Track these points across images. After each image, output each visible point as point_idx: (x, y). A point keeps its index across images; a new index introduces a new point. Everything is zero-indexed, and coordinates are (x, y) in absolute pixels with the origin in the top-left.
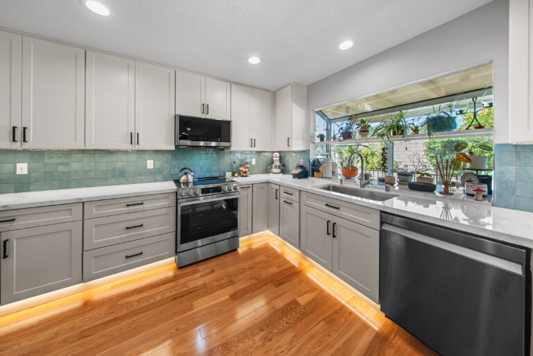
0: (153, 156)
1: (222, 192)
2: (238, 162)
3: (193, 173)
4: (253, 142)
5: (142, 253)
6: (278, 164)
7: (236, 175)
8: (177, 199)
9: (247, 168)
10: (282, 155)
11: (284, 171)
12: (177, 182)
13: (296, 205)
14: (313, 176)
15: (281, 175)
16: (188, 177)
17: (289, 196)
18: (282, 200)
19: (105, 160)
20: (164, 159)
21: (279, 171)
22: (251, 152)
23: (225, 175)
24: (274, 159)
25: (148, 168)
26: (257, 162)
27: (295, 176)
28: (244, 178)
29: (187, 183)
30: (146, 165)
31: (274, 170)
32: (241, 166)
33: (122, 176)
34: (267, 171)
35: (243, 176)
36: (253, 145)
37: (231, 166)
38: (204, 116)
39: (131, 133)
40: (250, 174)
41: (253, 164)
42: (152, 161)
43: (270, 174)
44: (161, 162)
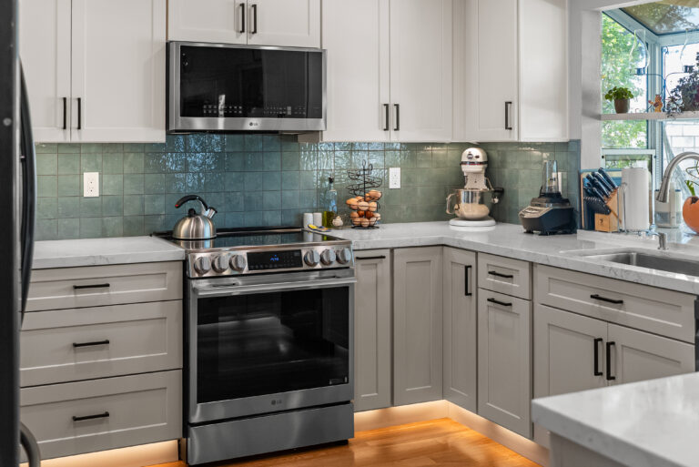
0: (100, 158)
1: (305, 267)
2: (343, 180)
3: (211, 213)
4: (391, 117)
5: (107, 415)
6: (481, 185)
7: (338, 221)
8: (186, 280)
9: (373, 199)
10: (494, 154)
11: (499, 210)
12: (169, 236)
13: (521, 307)
14: (591, 227)
15: (489, 226)
16: (197, 221)
17: (504, 282)
18: (484, 296)
20: (127, 169)
21: (484, 210)
22: (386, 148)
23: (301, 222)
24: (466, 168)
25: (86, 194)
26: (406, 179)
27: (534, 227)
28: (366, 233)
29: (196, 241)
30: (81, 187)
31: (466, 208)
32: (354, 192)
34: (443, 211)
35: (360, 226)
36: (393, 124)
37: (322, 192)
38: (242, 41)
39: (65, 99)
40: (383, 221)
41: (391, 186)
42: (96, 175)
43: (452, 221)
44: (120, 178)
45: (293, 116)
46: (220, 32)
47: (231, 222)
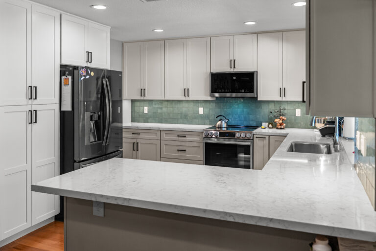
0: (203, 104)
1: (236, 138)
3: (227, 121)
4: (283, 92)
9: (283, 120)
16: (221, 122)
19: (177, 107)
20: (210, 107)
25: (200, 113)
26: (303, 113)
29: (220, 127)
30: (199, 111)
33: (185, 118)
36: (283, 95)
37: (268, 116)
38: (232, 70)
39: (185, 89)
40: (286, 127)
41: (297, 115)
42: (202, 108)
43: (315, 130)
44: (208, 109)
45: (244, 92)
46: (226, 69)
47: (233, 123)
